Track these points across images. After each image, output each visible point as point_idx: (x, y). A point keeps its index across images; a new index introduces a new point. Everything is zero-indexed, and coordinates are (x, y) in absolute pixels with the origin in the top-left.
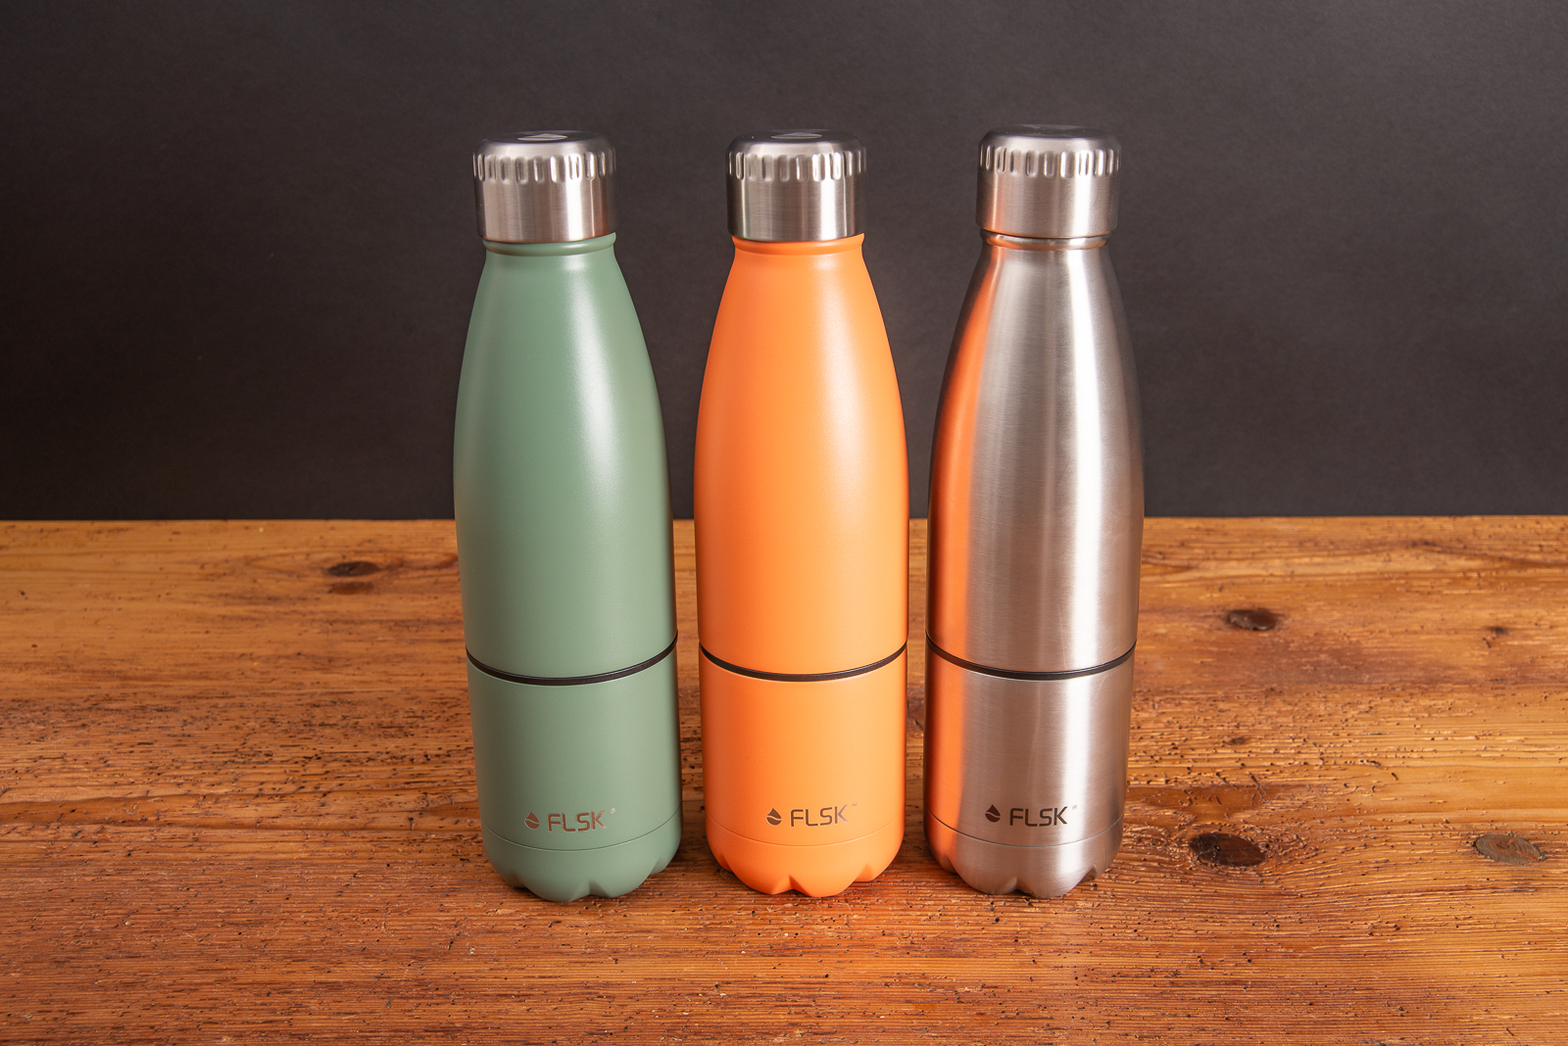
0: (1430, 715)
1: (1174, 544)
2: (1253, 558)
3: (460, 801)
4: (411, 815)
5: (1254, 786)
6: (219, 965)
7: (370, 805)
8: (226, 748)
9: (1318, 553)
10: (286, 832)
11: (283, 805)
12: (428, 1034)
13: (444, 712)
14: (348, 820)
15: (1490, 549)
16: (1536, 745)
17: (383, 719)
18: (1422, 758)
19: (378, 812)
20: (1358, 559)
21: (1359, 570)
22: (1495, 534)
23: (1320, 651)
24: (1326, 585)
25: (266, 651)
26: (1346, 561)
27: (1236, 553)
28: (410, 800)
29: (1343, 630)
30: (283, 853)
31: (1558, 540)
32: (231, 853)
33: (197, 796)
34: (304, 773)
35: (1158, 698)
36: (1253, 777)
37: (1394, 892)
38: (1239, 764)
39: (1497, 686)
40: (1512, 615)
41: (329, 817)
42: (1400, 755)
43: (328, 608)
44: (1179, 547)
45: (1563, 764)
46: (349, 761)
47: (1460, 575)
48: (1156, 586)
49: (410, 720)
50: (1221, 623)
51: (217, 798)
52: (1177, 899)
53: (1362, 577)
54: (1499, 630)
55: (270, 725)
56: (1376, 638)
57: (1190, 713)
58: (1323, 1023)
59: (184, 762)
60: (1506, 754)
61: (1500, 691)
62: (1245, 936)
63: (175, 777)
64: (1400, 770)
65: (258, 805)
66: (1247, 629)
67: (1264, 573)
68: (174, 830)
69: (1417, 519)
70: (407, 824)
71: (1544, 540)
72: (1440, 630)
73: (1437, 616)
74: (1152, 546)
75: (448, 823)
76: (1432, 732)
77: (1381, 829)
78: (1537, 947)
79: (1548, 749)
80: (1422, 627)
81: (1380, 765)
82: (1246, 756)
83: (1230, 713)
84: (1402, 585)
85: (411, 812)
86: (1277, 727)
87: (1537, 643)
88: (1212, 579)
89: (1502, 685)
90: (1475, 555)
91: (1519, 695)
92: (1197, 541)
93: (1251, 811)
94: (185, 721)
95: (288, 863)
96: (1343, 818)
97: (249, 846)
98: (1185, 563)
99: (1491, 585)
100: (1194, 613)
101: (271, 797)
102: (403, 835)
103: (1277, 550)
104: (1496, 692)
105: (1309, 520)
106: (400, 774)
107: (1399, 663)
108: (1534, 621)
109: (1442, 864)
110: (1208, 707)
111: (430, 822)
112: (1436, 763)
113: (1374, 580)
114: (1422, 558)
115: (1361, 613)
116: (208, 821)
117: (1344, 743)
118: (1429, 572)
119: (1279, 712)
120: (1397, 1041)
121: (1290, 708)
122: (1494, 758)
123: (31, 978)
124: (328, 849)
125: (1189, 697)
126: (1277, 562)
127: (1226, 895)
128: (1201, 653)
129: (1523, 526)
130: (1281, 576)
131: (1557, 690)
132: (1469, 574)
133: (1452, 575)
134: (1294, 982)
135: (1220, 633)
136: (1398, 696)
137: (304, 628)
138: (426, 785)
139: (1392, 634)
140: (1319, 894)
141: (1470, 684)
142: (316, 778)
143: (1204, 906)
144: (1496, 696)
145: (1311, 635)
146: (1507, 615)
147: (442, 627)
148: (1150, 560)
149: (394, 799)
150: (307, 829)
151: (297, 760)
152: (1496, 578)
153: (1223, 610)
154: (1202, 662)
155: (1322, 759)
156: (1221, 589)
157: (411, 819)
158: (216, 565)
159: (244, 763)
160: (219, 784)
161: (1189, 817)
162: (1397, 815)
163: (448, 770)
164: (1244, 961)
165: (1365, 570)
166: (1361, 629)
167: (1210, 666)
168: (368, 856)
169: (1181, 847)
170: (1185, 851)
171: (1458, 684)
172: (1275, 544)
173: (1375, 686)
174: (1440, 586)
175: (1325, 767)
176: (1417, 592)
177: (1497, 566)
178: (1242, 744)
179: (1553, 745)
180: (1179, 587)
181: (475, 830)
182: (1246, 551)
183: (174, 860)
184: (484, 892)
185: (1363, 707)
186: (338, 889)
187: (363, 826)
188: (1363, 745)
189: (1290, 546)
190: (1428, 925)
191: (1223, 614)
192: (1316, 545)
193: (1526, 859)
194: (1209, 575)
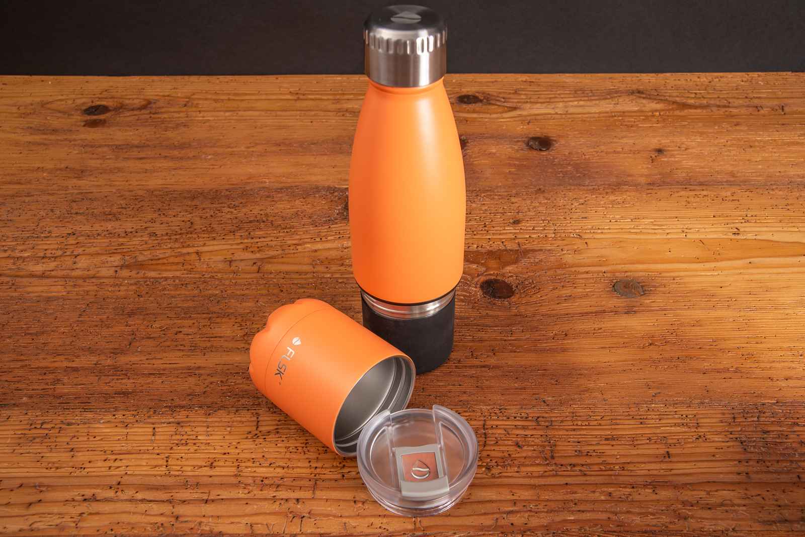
0: (613, 207)
1: (512, 92)
2: (549, 102)
3: (140, 260)
4: (116, 269)
5: (518, 250)
6: (22, 358)
7: (97, 263)
8: (28, 228)
9: (583, 98)
10: (56, 280)
11: (55, 263)
12: (117, 395)
13: (136, 204)
14: (86, 272)
15: (670, 96)
16: (658, 225)
17: (106, 210)
18: (602, 233)
19: (101, 267)
20: (602, 102)
21: (600, 110)
22: (675, 85)
23: (569, 165)
24: (582, 121)
25: (50, 166)
26: (596, 104)
27: (542, 98)
28: (116, 260)
29: (583, 151)
30: (55, 292)
31: (706, 90)
32: (29, 293)
33: (14, 258)
34: (66, 243)
35: (483, 195)
36: (519, 244)
37: (570, 314)
38: (514, 236)
39: (650, 187)
40: (669, 141)
41: (77, 270)
42: (592, 231)
43: (83, 137)
44: (513, 93)
45: (669, 236)
47: (651, 114)
48: (497, 120)
49: (119, 210)
50: (524, 145)
51: (24, 259)
52: (468, 318)
53: (601, 115)
54: (660, 151)
55: (50, 214)
56: (598, 156)
57: (497, 204)
58: (521, 389)
59: (8, 237)
60: (643, 231)
61: (650, 191)
62: (495, 340)
63: (3, 246)
64: (590, 240)
65: (43, 263)
66: (536, 149)
67: (552, 112)
68: (3, 279)
69: (638, 75)
70: (114, 274)
71: (699, 90)
72: (631, 151)
73: (632, 141)
74: (500, 93)
75: (133, 274)
76: (611, 217)
77: (572, 277)
78: (627, 345)
79: (663, 227)
80: (623, 149)
81: (581, 237)
82: (518, 231)
83: (516, 204)
84: (620, 120)
85: (116, 267)
86: (537, 213)
87: (676, 159)
88: (526, 116)
89: (652, 187)
90: (661, 100)
91: (659, 193)
92: (524, 90)
93: (514, 265)
94: (9, 211)
95: (57, 298)
96: (557, 270)
97: (38, 288)
98: (514, 105)
99: (664, 120)
100: (511, 139)
101: (50, 258)
102: (112, 281)
103: (562, 96)
104: (648, 191)
105: (583, 75)
106: (113, 244)
107: (606, 172)
108: (679, 145)
109: (596, 298)
110: (506, 200)
111: (125, 273)
112: (608, 236)
113: (606, 117)
114: (634, 102)
115: (595, 140)
116: (19, 273)
117: (567, 223)
118: (635, 112)
119: (540, 203)
120: (550, 398)
121: (546, 201)
122: (636, 233)
124: (76, 289)
125: (498, 193)
126: (561, 105)
127: (492, 316)
128: (510, 165)
130: (560, 114)
131: (678, 190)
132: (655, 113)
133: (647, 113)
134: (511, 366)
135: (522, 152)
136: (600, 194)
137: (70, 151)
138: (125, 250)
139: (607, 153)
140: (534, 316)
141: (637, 186)
142: (72, 247)
143: (480, 322)
144: (647, 194)
145: (567, 154)
146: (667, 141)
147: (139, 149)
148: (498, 103)
149: (109, 259)
150: (66, 278)
151: (63, 235)
152: (668, 116)
153: (526, 137)
154: (509, 171)
155: (554, 233)
156: (528, 123)
157: (117, 271)
158: (26, 107)
159: (37, 237)
160: (25, 250)
161: (483, 269)
162: (582, 268)
164: (491, 354)
165: (603, 110)
166: (592, 150)
167: (513, 174)
168: (95, 294)
169: (476, 287)
170: (477, 290)
171: (631, 186)
172: (562, 92)
173: (591, 188)
174: (638, 121)
175: (555, 239)
176: (626, 125)
177: (670, 107)
178: (518, 224)
179: (667, 225)
180: (508, 121)
181: (146, 278)
182: (547, 96)
183: (3, 297)
184: (147, 314)
185: (582, 201)
186: (79, 313)
187: (93, 276)
188: (576, 224)
189: (570, 94)
190: (580, 333)
191: (526, 140)
192: (583, 93)
193: (635, 294)
194: (525, 113)
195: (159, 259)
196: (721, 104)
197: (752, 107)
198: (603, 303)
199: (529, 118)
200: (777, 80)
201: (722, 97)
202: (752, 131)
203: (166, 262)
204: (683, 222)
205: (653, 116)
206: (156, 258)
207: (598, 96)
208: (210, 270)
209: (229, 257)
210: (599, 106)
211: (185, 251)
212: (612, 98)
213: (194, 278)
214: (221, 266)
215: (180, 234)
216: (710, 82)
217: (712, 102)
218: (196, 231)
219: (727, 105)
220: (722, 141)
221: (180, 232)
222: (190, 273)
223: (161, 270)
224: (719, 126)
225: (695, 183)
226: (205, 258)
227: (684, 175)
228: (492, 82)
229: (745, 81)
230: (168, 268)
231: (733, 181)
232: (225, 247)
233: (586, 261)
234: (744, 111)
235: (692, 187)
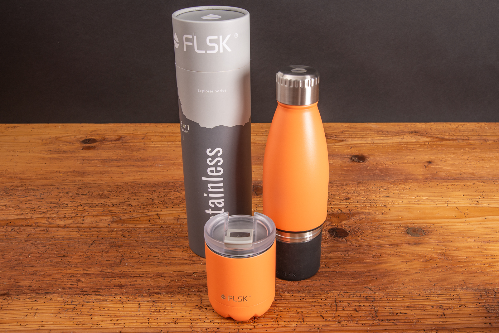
0: (404, 190)
1: (340, 132)
2: (362, 137)
3: (123, 219)
4: (109, 223)
5: (349, 213)
6: (56, 268)
7: (97, 220)
8: (54, 202)
9: (382, 136)
10: (73, 229)
11: (72, 220)
12: (115, 287)
14: (91, 225)
15: (434, 134)
16: (431, 200)
17: (100, 192)
18: (398, 204)
19: (99, 222)
20: (394, 138)
21: (393, 142)
22: (437, 129)
23: (376, 169)
24: (383, 147)
25: (64, 170)
26: (390, 138)
27: (358, 136)
29: (384, 162)
30: (73, 235)
31: (455, 131)
32: (58, 235)
33: (46, 218)
34: (77, 210)
36: (349, 210)
37: (382, 245)
38: (346, 206)
39: (425, 181)
40: (435, 157)
41: (85, 224)
42: (392, 203)
43: (82, 155)
44: (341, 133)
45: (437, 206)
46: (90, 206)
47: (423, 143)
48: (332, 147)
49: (108, 193)
50: (349, 160)
51: (52, 218)
52: (322, 247)
53: (394, 144)
54: (430, 162)
55: (66, 195)
56: (393, 165)
57: (335, 190)
60: (422, 203)
61: (425, 183)
62: (339, 258)
63: (40, 211)
64: (391, 208)
65: (64, 220)
66: (357, 162)
67: (365, 142)
68: (41, 228)
69: (415, 123)
70: (108, 226)
71: (451, 131)
72: (413, 162)
73: (413, 157)
74: (333, 133)
75: (119, 225)
76: (403, 196)
77: (382, 226)
78: (416, 260)
79: (434, 201)
80: (408, 161)
81: (386, 206)
82: (349, 203)
83: (346, 190)
84: (405, 147)
85: (109, 222)
86: (359, 194)
87: (440, 166)
88: (349, 145)
89: (426, 181)
90: (429, 136)
91: (430, 184)
92: (347, 131)
93: (347, 221)
95: (75, 238)
96: (373, 223)
97: (62, 233)
98: (342, 139)
99: (431, 147)
100: (341, 156)
101: (68, 218)
102: (107, 229)
103: (370, 134)
104: (424, 183)
105: (382, 124)
106: (105, 210)
107: (399, 173)
108: (441, 159)
109: (397, 237)
110: (341, 188)
111: (114, 225)
112: (402, 206)
113: (397, 145)
114: (413, 137)
115: (391, 157)
116: (50, 226)
117: (377, 199)
118: (414, 142)
119: (361, 189)
121: (364, 188)
122: (418, 204)
123: (5, 272)
124: (85, 234)
125: (335, 184)
126: (369, 139)
127: (336, 246)
128: (341, 170)
129: (446, 126)
130: (370, 144)
131: (441, 182)
132: (426, 143)
133: (421, 143)
135: (348, 163)
136: (396, 184)
137: (75, 162)
138: (113, 214)
139: (399, 163)
140: (361, 246)
141: (417, 180)
142: (81, 212)
143: (329, 249)
144: (424, 184)
145: (375, 164)
146: (433, 157)
147: (117, 161)
148: (332, 138)
149: (104, 218)
150: (79, 228)
151: (75, 206)
152: (433, 144)
153: (350, 156)
154: (341, 173)
155: (370, 204)
156: (351, 148)
157: (109, 224)
158: (46, 140)
159: (59, 207)
160: (53, 214)
161: (329, 223)
162: (387, 222)
163: (119, 209)
165: (395, 141)
166: (390, 162)
167: (343, 174)
168: (97, 236)
169: (326, 232)
170: (326, 233)
171: (414, 180)
172: (370, 132)
173: (390, 181)
174: (416, 147)
175: (370, 207)
176: (409, 149)
177: (435, 140)
178: (348, 200)
179: (436, 200)
180: (339, 147)
181: (127, 228)
182: (361, 134)
183: (42, 238)
184: (130, 246)
185: (385, 188)
186: (89, 246)
187: (95, 227)
188: (383, 200)
189: (374, 133)
190: (389, 255)
191: (350, 157)
192: (382, 133)
193: (420, 235)
194: (348, 143)
195: (134, 218)
196: (464, 138)
197: (482, 140)
198: (401, 239)
199: (351, 146)
200: (496, 126)
201: (464, 135)
202: (483, 152)
203: (139, 219)
204: (446, 198)
205: (425, 144)
206: (133, 217)
207: (392, 134)
208: (166, 223)
209: (177, 217)
210: (392, 139)
211: (150, 214)
212: (400, 135)
213: (157, 228)
214: (172, 221)
215: (146, 205)
216: (457, 127)
217: (459, 137)
218: (156, 204)
219: (468, 139)
220: (466, 157)
221: (146, 204)
222: (154, 225)
223: (136, 224)
224: (464, 150)
225: (451, 178)
226: (162, 218)
227: (445, 174)
228: (328, 127)
229: (478, 127)
230: (141, 222)
231: (473, 178)
232: (174, 212)
233: (389, 218)
234: (477, 142)
235: (450, 181)
